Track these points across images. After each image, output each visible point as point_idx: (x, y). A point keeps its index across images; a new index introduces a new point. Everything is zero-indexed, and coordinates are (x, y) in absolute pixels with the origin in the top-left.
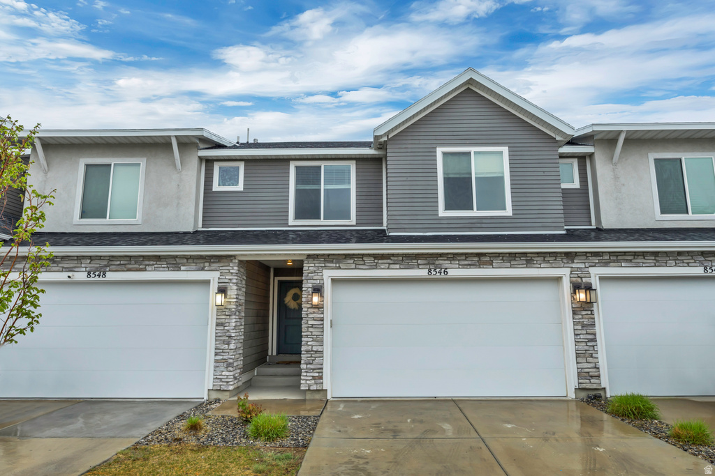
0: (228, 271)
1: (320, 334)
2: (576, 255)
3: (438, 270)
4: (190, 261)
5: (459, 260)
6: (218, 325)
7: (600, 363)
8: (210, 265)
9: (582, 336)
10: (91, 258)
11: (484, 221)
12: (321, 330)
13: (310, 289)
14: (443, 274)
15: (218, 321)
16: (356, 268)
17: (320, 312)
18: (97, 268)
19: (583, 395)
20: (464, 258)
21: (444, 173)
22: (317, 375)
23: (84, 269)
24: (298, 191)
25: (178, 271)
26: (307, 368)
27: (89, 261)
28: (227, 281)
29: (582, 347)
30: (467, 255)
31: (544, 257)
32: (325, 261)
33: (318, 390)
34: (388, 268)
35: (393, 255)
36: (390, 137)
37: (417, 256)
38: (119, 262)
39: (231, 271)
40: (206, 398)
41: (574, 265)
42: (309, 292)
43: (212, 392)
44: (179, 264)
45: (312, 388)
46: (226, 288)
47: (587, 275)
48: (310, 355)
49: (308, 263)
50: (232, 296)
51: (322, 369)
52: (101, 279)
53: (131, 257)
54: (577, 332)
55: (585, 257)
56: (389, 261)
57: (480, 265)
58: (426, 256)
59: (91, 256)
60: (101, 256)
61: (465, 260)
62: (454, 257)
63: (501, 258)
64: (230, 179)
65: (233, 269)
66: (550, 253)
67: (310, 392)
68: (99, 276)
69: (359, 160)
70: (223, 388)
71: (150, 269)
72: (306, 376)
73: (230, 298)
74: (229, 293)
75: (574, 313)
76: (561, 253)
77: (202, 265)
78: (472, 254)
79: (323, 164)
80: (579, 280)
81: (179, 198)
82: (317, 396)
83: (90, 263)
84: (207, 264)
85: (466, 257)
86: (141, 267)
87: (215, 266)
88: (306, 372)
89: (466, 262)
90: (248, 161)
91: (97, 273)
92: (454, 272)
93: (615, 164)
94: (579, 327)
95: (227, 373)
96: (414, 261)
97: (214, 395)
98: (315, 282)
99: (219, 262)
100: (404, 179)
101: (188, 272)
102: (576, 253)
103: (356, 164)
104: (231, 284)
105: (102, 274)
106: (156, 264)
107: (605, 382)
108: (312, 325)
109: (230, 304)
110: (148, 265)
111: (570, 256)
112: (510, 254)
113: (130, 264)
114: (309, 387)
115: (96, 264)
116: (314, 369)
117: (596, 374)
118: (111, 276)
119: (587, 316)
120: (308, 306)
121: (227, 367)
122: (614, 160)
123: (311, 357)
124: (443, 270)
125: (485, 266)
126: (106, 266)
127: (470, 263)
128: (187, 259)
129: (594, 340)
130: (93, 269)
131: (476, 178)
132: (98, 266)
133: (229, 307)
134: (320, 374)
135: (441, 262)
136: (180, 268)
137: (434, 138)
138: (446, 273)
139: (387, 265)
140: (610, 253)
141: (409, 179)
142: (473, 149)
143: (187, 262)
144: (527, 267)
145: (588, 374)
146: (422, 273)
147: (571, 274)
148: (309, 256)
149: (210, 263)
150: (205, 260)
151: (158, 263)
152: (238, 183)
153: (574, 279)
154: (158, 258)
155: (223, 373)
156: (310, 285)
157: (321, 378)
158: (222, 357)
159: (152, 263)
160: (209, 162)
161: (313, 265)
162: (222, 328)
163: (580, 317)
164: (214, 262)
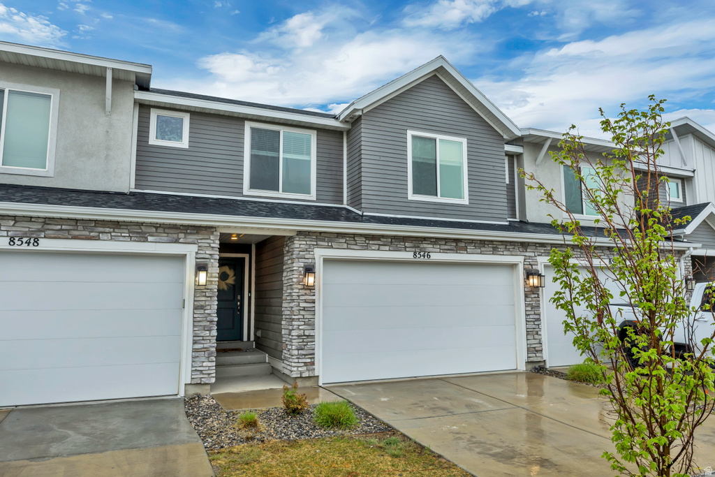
0: (208, 245)
1: (311, 317)
2: (528, 245)
3: (422, 253)
4: (160, 230)
5: (440, 245)
6: (196, 308)
7: (543, 339)
8: (185, 237)
9: (531, 317)
10: (15, 218)
11: (446, 208)
12: (312, 313)
13: (301, 269)
14: (426, 257)
15: (196, 303)
16: (348, 248)
17: (312, 294)
18: (26, 233)
19: (530, 366)
20: (444, 243)
21: (413, 157)
22: (309, 360)
23: (5, 233)
24: (253, 157)
25: (144, 241)
26: (298, 355)
27: (12, 223)
28: (208, 256)
29: (531, 325)
30: (446, 240)
31: (506, 246)
32: (317, 239)
33: (309, 377)
34: (379, 250)
35: (383, 236)
36: (364, 112)
37: (404, 239)
38: (59, 227)
39: (212, 245)
40: (182, 394)
41: (527, 254)
42: (300, 272)
43: (189, 387)
44: (145, 233)
45: (304, 375)
46: (207, 264)
47: (536, 263)
48: (301, 340)
49: (300, 240)
50: (214, 275)
51: (314, 354)
52: (31, 247)
53: (77, 220)
54: (528, 313)
55: (535, 248)
56: (379, 242)
57: (457, 250)
58: (413, 239)
59: (15, 217)
60: (31, 217)
61: (445, 244)
62: (435, 241)
63: (473, 244)
64: (172, 132)
65: (214, 243)
66: (510, 242)
67: (300, 380)
68: (28, 244)
69: (321, 130)
70: (204, 380)
71: (106, 238)
72: (298, 362)
73: (211, 277)
74: (210, 270)
75: (526, 296)
76: (518, 242)
77: (175, 236)
78: (450, 239)
79: (283, 130)
80: (530, 267)
81: (108, 148)
82: (308, 384)
83: (13, 225)
84: (182, 236)
85: (446, 242)
86: (92, 234)
87: (192, 238)
88: (298, 358)
89: (446, 247)
90: (195, 114)
91: (25, 240)
92: (436, 256)
93: (537, 166)
94: (529, 309)
95: (209, 364)
96: (402, 243)
97: (193, 391)
98: (306, 261)
99: (197, 233)
100: (378, 158)
101: (157, 244)
102: (529, 243)
103: (317, 135)
104: (212, 261)
105: (32, 241)
106: (114, 232)
107: (545, 355)
108: (304, 307)
109: (212, 284)
110: (103, 233)
111: (525, 245)
112: (480, 241)
113: (77, 230)
114: (301, 374)
115: (22, 228)
116: (305, 355)
117: (540, 349)
118: (46, 244)
119: (535, 299)
120: (300, 287)
121: (208, 357)
122: (537, 162)
123: (303, 342)
124: (426, 254)
125: (461, 252)
126: (39, 231)
127: (449, 247)
128: (156, 228)
129: (539, 320)
130: (20, 234)
131: (440, 165)
132: (27, 230)
133: (210, 287)
134: (312, 360)
135: (425, 246)
136: (147, 238)
137: (405, 119)
138: (429, 256)
139: (377, 246)
140: (551, 244)
141: (382, 158)
142: (438, 137)
143: (156, 232)
144: (493, 254)
145: (534, 350)
146: (408, 255)
147: (524, 261)
148: (300, 233)
149: (186, 234)
150: (179, 231)
151: (116, 230)
152: (181, 138)
153: (527, 266)
154: (117, 225)
155: (205, 364)
156: (302, 265)
157: (313, 364)
158: (202, 346)
159: (107, 230)
160: (144, 107)
161: (305, 243)
162: (202, 311)
163: (530, 299)
164: (191, 234)
